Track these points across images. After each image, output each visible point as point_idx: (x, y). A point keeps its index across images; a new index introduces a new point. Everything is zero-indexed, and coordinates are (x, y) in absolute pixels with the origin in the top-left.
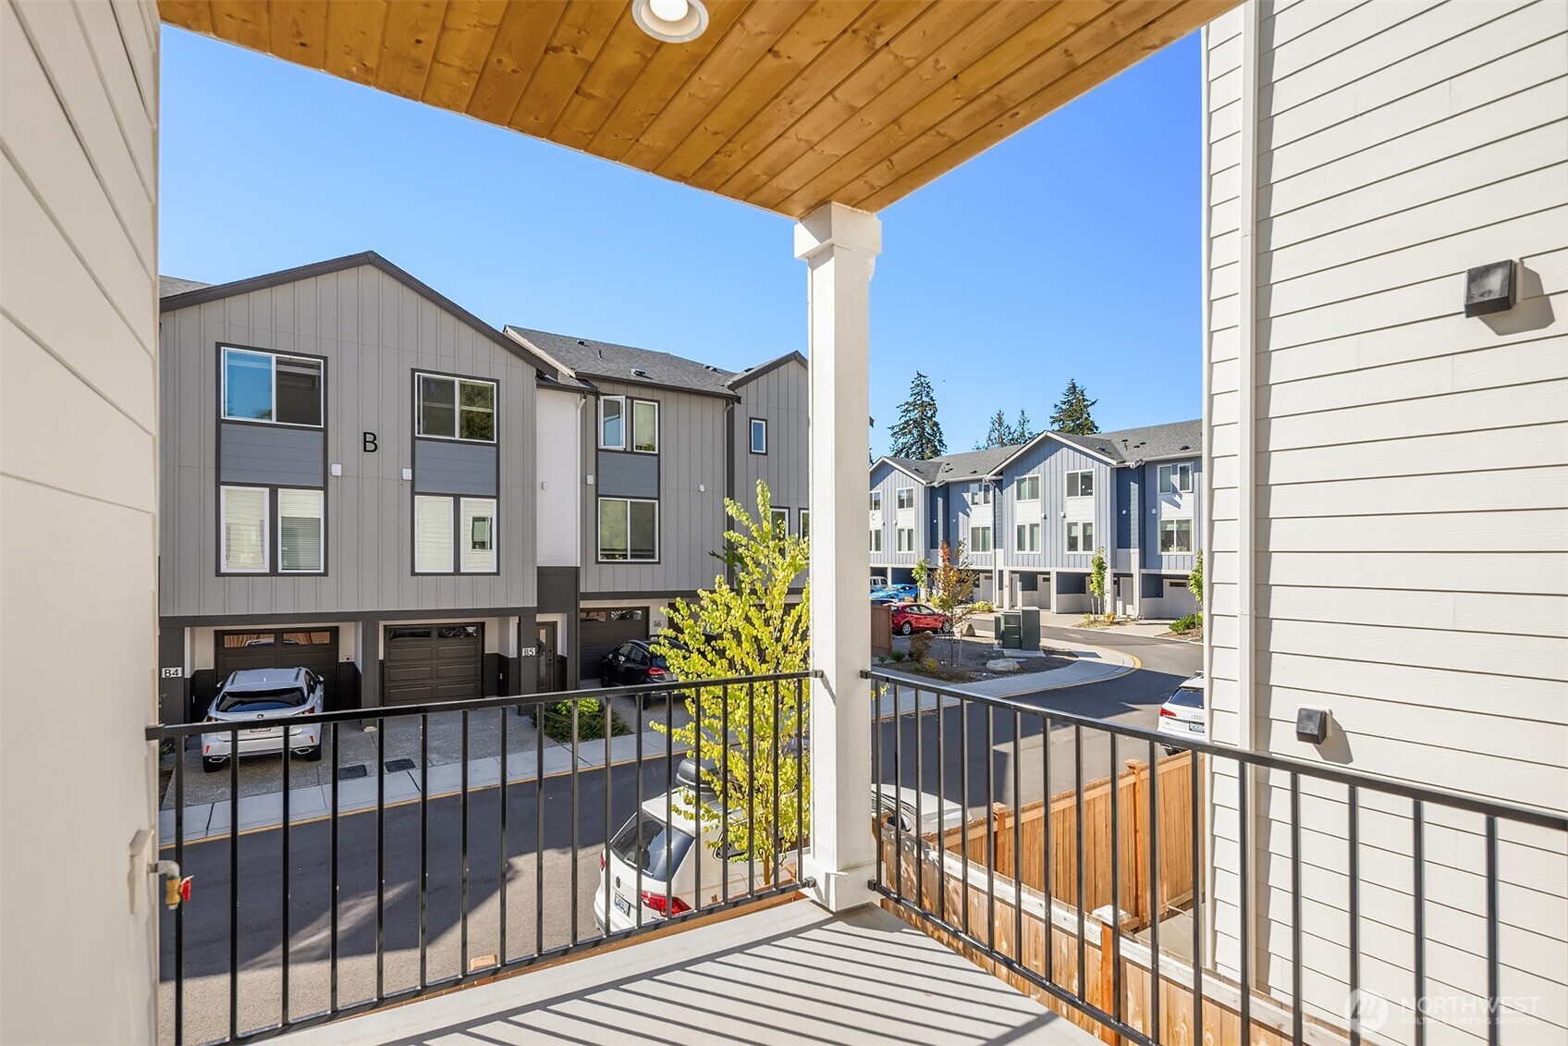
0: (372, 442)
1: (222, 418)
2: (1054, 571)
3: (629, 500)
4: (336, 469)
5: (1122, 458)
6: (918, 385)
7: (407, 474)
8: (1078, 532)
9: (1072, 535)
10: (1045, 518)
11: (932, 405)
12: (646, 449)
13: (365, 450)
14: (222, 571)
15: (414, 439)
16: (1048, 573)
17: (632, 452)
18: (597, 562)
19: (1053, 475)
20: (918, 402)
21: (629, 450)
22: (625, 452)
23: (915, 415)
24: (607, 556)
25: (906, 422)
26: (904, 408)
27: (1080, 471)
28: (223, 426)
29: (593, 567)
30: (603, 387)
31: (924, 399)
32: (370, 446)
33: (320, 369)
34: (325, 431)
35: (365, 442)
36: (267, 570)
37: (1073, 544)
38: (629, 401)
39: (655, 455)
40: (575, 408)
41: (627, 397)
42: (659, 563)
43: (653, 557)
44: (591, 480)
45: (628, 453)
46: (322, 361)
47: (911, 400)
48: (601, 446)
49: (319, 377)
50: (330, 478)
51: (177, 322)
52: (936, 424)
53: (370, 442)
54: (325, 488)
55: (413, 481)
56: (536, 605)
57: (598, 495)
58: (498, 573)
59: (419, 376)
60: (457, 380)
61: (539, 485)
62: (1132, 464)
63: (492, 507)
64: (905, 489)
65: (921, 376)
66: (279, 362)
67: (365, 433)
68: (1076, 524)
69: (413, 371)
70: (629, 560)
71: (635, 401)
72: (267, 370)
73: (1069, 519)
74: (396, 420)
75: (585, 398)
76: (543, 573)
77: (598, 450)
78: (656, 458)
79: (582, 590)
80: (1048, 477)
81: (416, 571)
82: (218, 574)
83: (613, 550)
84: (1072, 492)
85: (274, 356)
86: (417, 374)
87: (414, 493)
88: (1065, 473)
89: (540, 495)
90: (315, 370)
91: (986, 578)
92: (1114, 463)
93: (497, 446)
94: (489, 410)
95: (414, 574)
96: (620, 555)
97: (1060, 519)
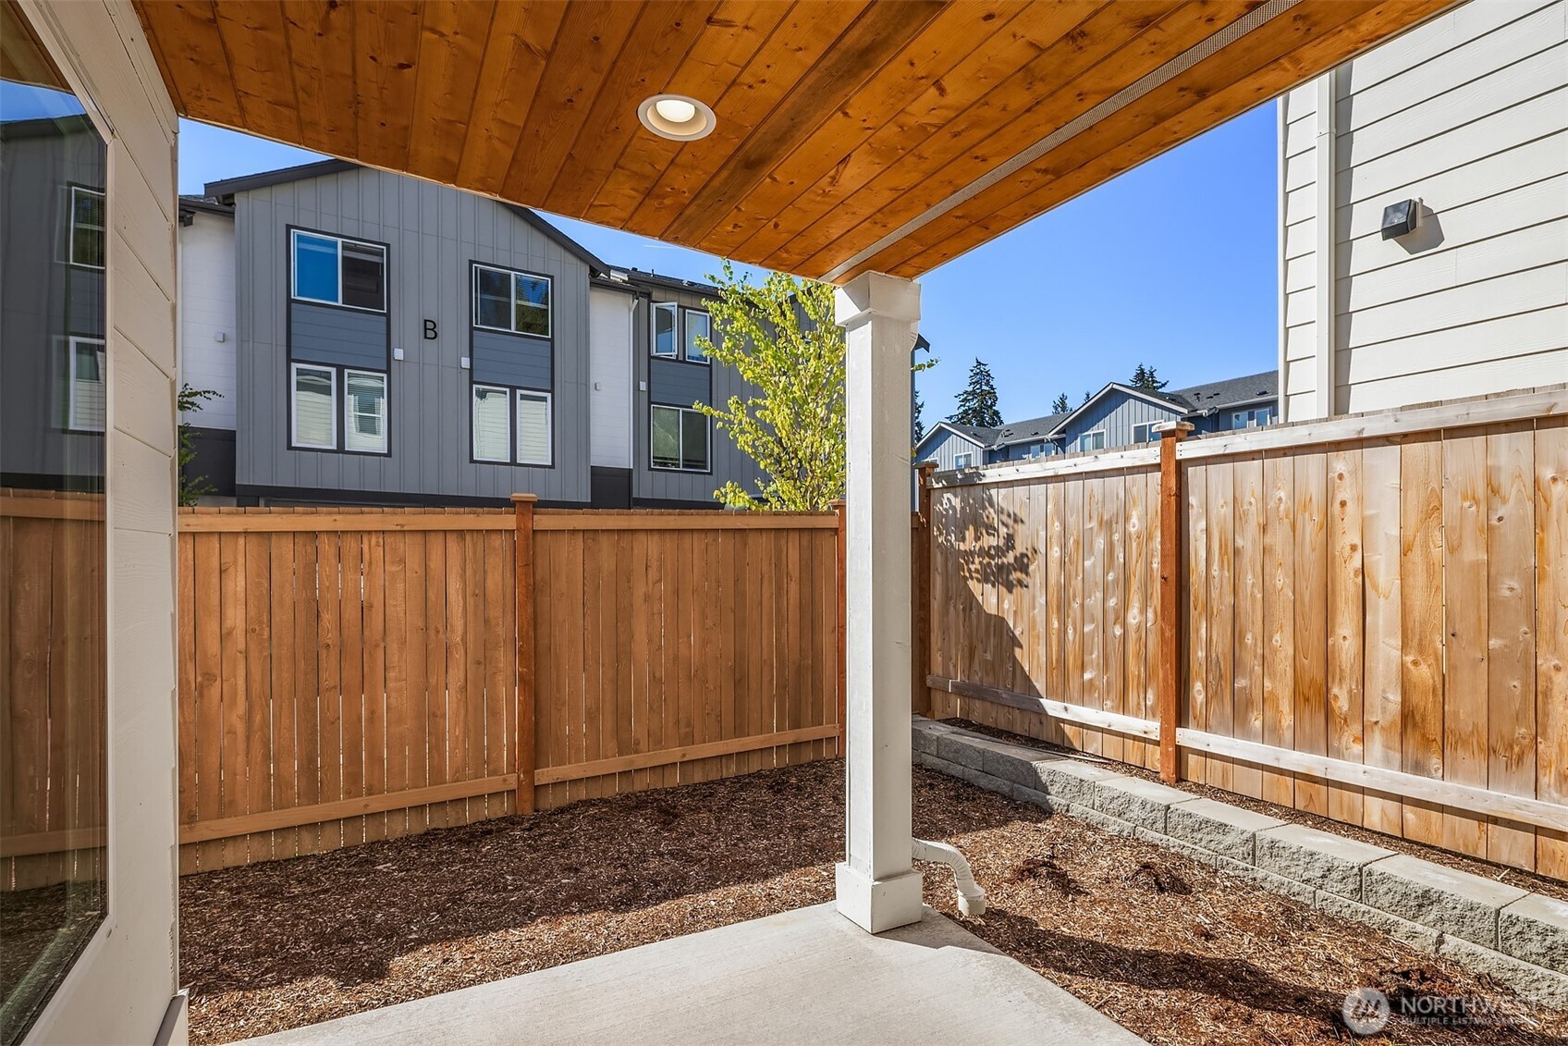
0: (432, 330)
1: (293, 297)
3: (681, 409)
4: (398, 354)
5: (1193, 407)
6: (977, 374)
7: (465, 362)
11: (992, 393)
12: (697, 359)
13: (426, 337)
14: (293, 445)
15: (472, 329)
17: (684, 362)
18: (650, 469)
19: (1120, 430)
20: (978, 391)
21: (681, 358)
22: (677, 360)
23: (974, 404)
24: (660, 464)
25: (965, 412)
26: (962, 397)
27: (1148, 423)
28: (294, 306)
29: (646, 475)
30: (656, 295)
31: (984, 387)
32: (431, 334)
33: (383, 256)
34: (388, 316)
35: (426, 329)
36: (334, 447)
38: (681, 310)
39: (707, 365)
40: (627, 310)
41: (679, 306)
42: (711, 474)
43: (705, 468)
44: (643, 386)
45: (681, 362)
46: (385, 248)
47: (970, 389)
48: (654, 353)
49: (383, 264)
50: (392, 361)
51: (250, 201)
52: (996, 413)
53: (430, 330)
54: (388, 371)
55: (471, 370)
56: (590, 501)
57: (650, 403)
58: (552, 467)
59: (476, 267)
60: (513, 273)
61: (592, 387)
62: (1204, 412)
64: (963, 454)
65: (979, 363)
66: (345, 247)
67: (426, 321)
69: (471, 262)
70: (681, 469)
71: (687, 311)
72: (333, 255)
74: (454, 310)
75: (637, 299)
76: (597, 473)
77: (650, 357)
78: (708, 368)
79: (635, 495)
80: (1113, 430)
81: (474, 459)
82: (290, 447)
83: (666, 459)
85: (340, 241)
86: (474, 265)
87: (472, 385)
88: (1132, 426)
89: (594, 396)
90: (378, 257)
92: (1186, 411)
93: (552, 340)
94: (543, 307)
95: (472, 461)
96: (673, 464)
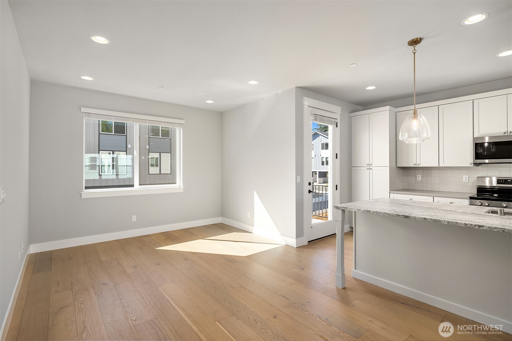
1: (100, 133)
2: (318, 171)
4: (129, 146)
7: (148, 147)
8: (324, 160)
9: (323, 161)
10: (315, 156)
15: (149, 138)
16: (316, 172)
19: (318, 143)
27: (325, 143)
28: (100, 135)
34: (126, 136)
36: (111, 174)
37: (323, 164)
50: (127, 148)
54: (126, 151)
55: (149, 149)
58: (171, 174)
63: (169, 156)
68: (324, 158)
73: (322, 156)
80: (316, 144)
81: (150, 173)
82: (99, 175)
84: (322, 149)
87: (149, 152)
88: (321, 143)
91: (315, 174)
93: (170, 139)
97: (319, 156)
